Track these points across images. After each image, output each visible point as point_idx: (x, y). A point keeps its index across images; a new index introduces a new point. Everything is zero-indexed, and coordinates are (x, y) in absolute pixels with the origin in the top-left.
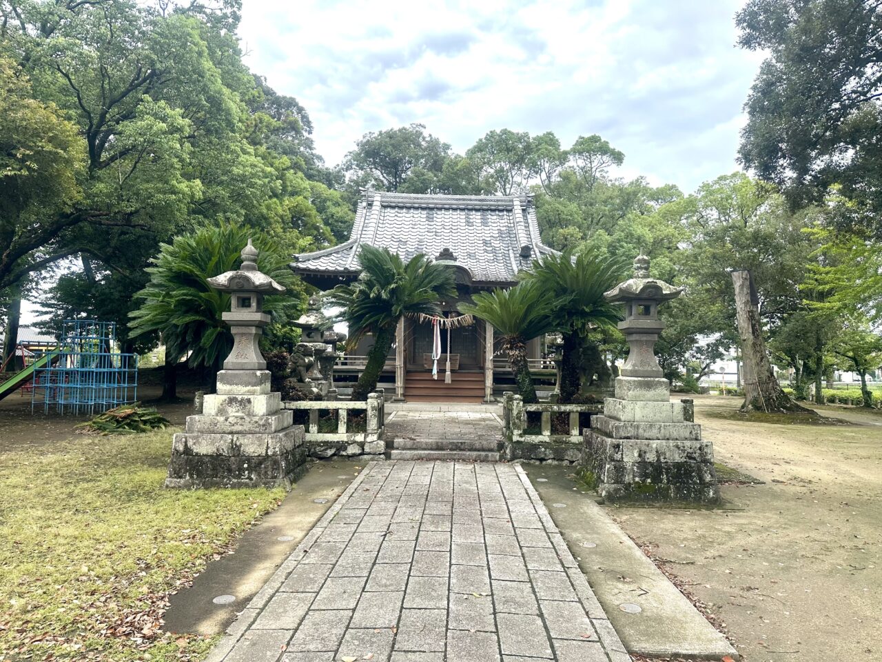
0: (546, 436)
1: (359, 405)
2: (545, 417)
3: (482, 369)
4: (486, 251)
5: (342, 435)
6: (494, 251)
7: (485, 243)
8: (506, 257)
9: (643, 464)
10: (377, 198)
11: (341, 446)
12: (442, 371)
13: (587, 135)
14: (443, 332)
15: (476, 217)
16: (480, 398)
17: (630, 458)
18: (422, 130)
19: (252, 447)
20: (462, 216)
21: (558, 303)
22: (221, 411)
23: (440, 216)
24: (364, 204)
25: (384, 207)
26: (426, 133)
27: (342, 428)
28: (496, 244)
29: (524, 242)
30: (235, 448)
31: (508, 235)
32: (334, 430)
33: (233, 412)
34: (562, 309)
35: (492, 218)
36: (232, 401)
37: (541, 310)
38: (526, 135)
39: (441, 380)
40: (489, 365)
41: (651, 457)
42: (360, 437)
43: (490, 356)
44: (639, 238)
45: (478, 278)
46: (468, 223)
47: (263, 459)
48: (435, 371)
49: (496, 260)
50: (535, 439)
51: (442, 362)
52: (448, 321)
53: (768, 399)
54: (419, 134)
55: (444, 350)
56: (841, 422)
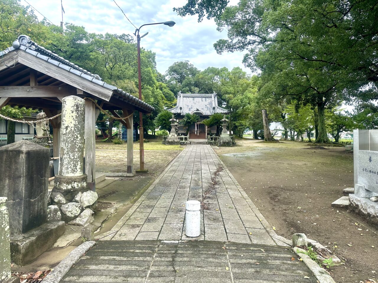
0: (213, 141)
1: (186, 137)
2: (213, 138)
3: (205, 133)
4: (206, 108)
5: (184, 141)
6: (207, 108)
7: (206, 105)
8: (210, 109)
9: (223, 142)
10: (182, 95)
11: (184, 142)
12: (197, 133)
13: (236, 67)
14: (197, 125)
15: (204, 99)
16: (205, 138)
17: (222, 141)
18: (188, 62)
19: (176, 141)
20: (200, 99)
21: (215, 122)
22: (171, 136)
23: (196, 99)
24: (179, 97)
25: (183, 97)
26: (189, 63)
27: (184, 140)
28: (208, 106)
29: (214, 106)
30: (174, 141)
31: (211, 104)
32: (183, 140)
33: (173, 137)
34: (216, 122)
35: (207, 99)
36: (172, 135)
37: (212, 123)
38: (218, 68)
39: (197, 135)
40: (206, 131)
41: (224, 141)
42: (186, 141)
43: (206, 130)
44: (249, 97)
45: (204, 114)
46: (202, 101)
47: (177, 142)
48: (196, 133)
49: (208, 110)
50: (212, 141)
51: (197, 131)
52: (198, 123)
53: (268, 139)
54: (187, 63)
55: (197, 129)
56: (282, 143)
